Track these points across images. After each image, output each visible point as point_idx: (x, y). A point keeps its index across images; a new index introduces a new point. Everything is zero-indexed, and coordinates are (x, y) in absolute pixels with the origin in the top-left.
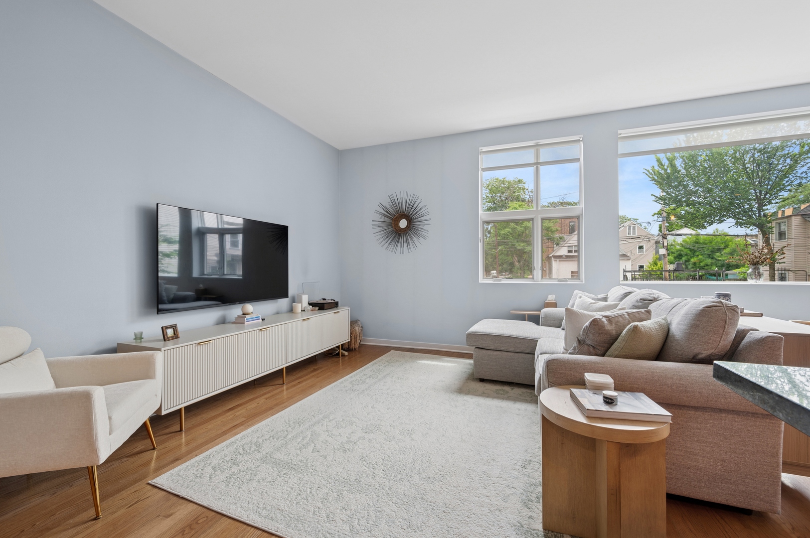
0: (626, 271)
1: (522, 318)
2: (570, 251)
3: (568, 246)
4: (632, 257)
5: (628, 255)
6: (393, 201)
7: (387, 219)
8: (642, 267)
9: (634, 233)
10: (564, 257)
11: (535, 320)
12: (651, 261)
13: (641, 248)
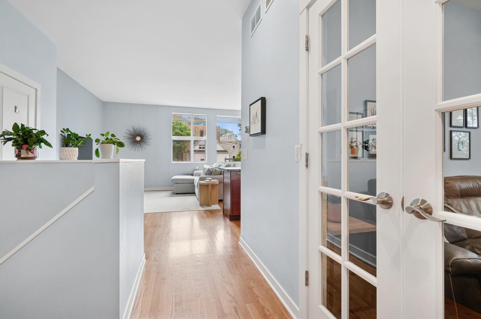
0: (226, 159)
1: (188, 175)
2: (200, 148)
3: (199, 145)
4: (229, 152)
5: (228, 151)
6: (135, 130)
7: (131, 136)
8: (234, 157)
9: (231, 139)
10: (197, 151)
11: (192, 175)
12: (238, 154)
13: (234, 147)
